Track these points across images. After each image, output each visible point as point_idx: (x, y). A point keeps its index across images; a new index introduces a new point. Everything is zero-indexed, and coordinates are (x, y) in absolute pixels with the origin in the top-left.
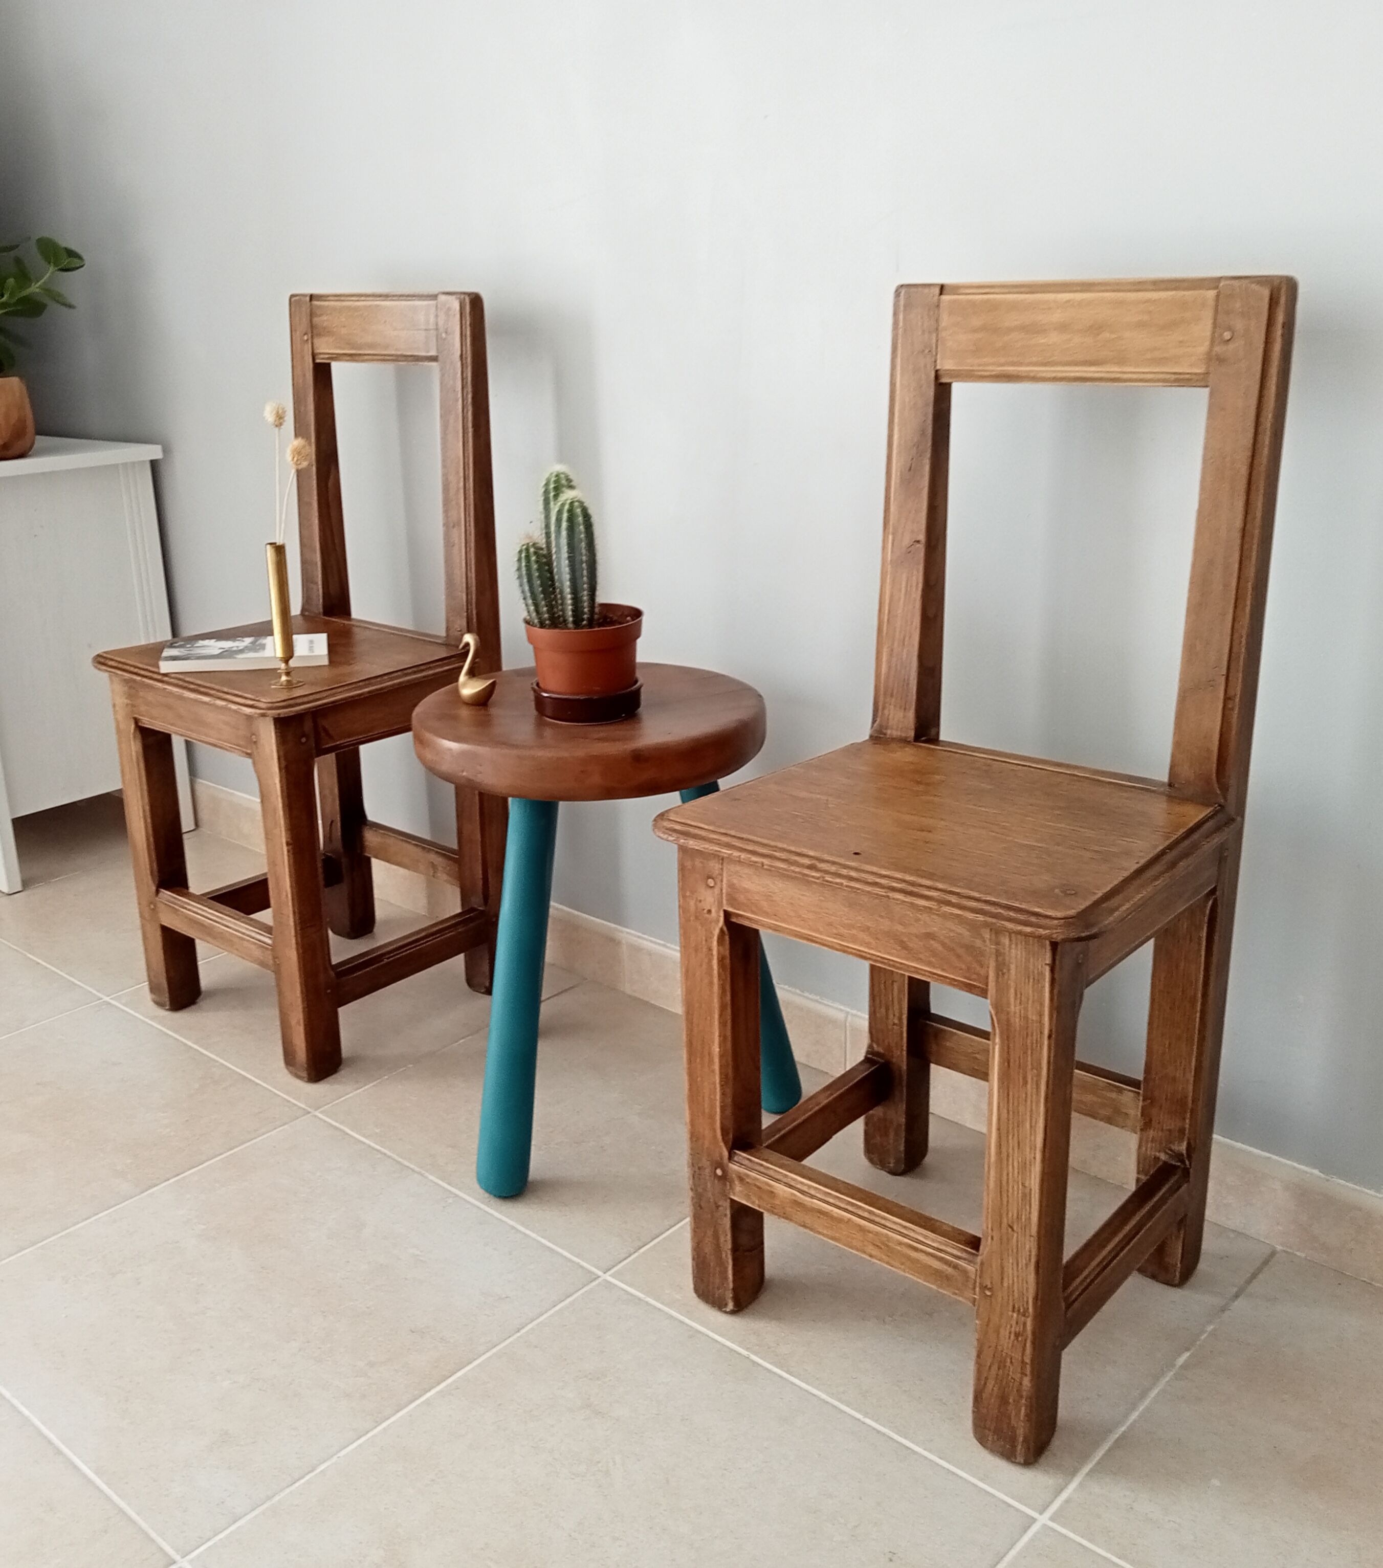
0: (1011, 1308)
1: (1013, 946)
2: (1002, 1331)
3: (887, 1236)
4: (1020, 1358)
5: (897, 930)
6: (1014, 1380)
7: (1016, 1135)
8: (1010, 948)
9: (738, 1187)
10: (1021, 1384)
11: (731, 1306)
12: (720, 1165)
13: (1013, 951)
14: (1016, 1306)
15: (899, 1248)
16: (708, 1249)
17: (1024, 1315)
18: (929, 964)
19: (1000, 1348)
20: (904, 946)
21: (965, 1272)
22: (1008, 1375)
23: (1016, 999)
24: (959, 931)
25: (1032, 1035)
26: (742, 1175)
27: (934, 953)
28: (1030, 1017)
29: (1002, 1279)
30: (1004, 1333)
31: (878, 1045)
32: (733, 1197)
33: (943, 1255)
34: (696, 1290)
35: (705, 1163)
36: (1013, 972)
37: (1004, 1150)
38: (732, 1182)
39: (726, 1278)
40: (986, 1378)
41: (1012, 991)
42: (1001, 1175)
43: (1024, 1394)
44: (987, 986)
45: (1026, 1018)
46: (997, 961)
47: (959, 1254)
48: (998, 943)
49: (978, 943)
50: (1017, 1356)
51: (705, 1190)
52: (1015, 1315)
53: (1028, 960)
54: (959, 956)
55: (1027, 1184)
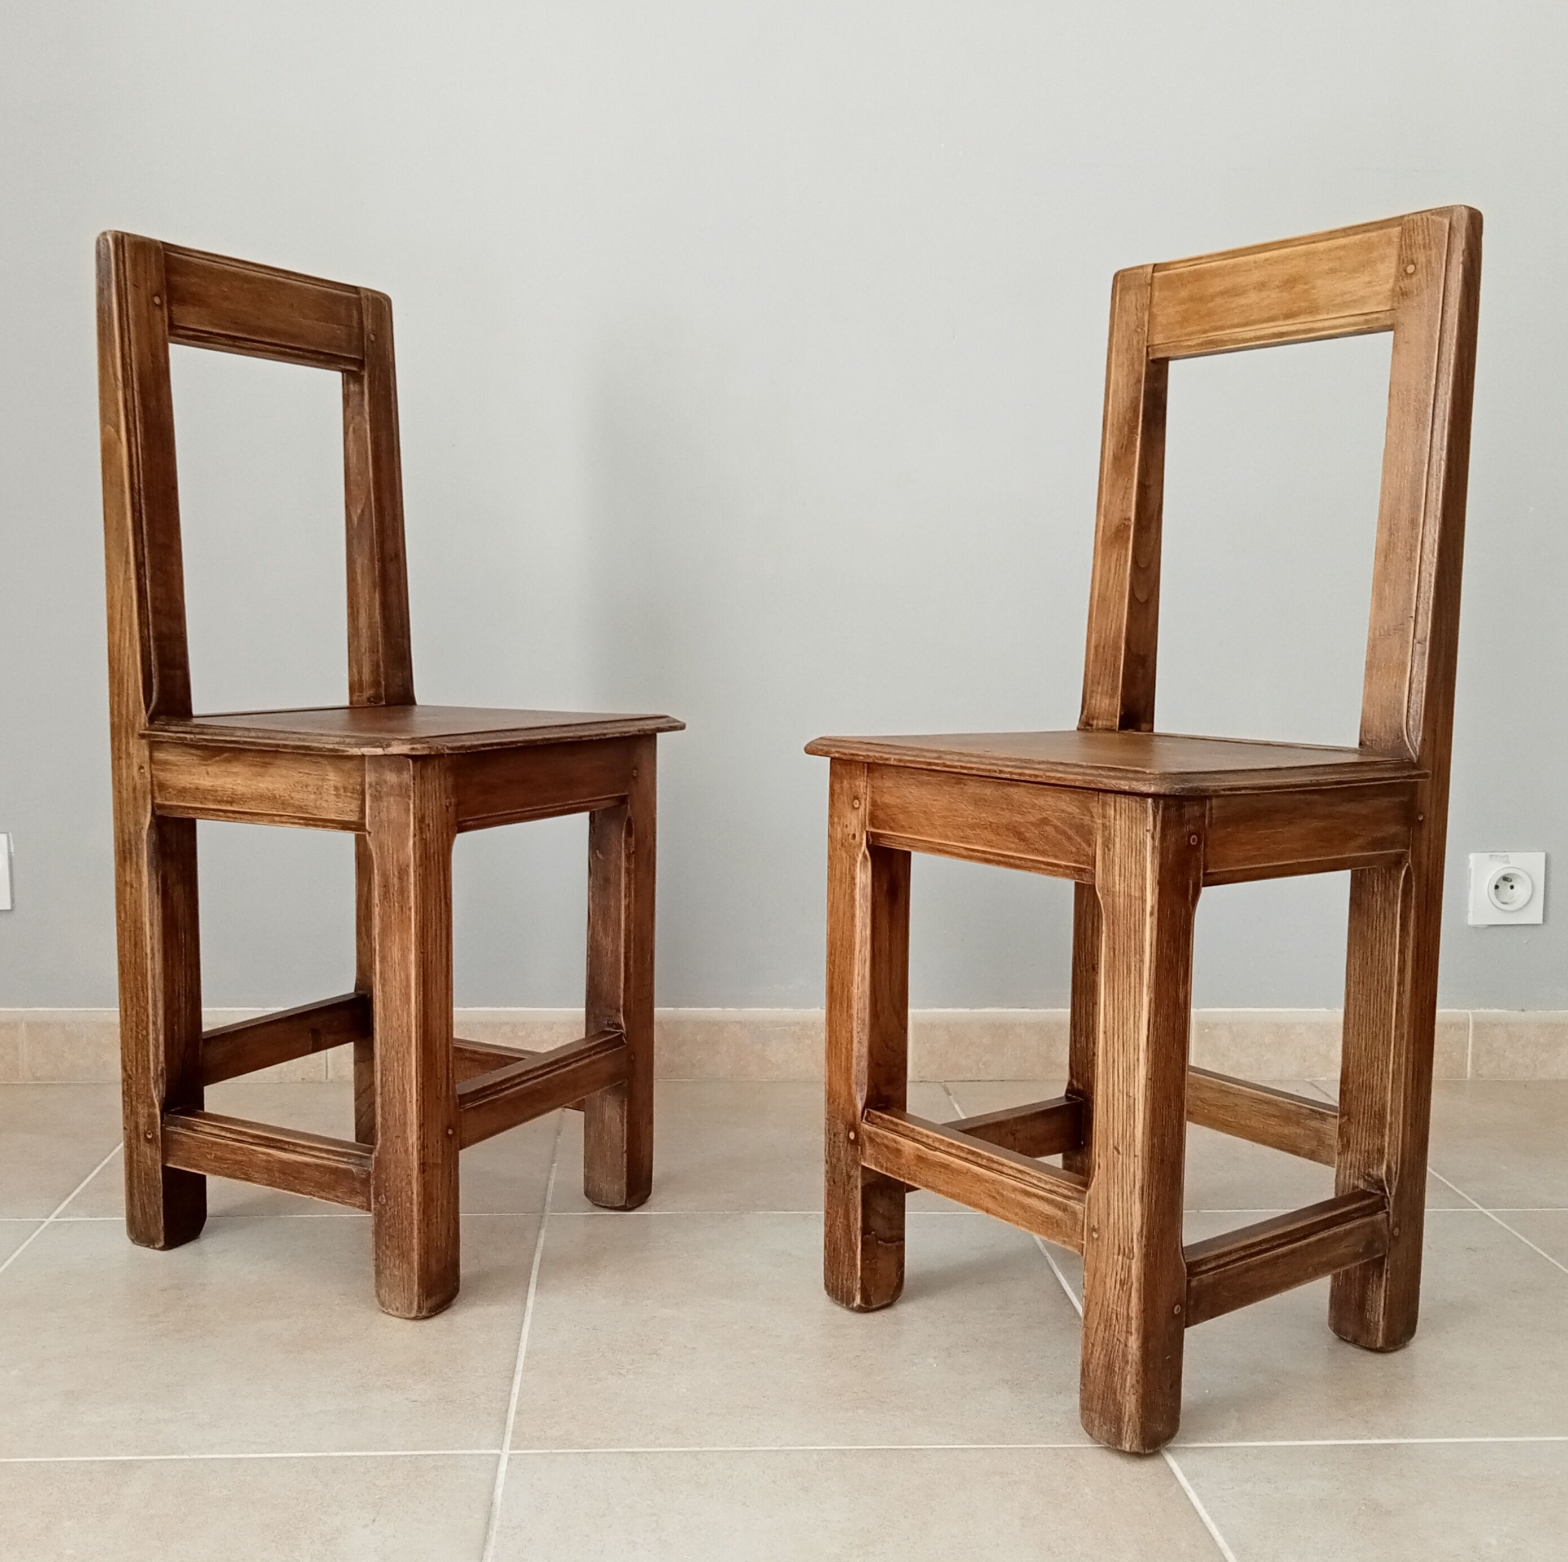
0: (1116, 1250)
1: (1118, 816)
2: (1108, 1280)
3: (1002, 1183)
4: (1125, 1314)
5: (1016, 821)
6: (1120, 1341)
7: (1121, 1037)
8: (1115, 819)
9: (869, 1151)
10: (1126, 1345)
11: (858, 1301)
12: (853, 1127)
13: (1118, 822)
14: (1122, 1247)
15: (1013, 1196)
16: (839, 1233)
17: (1128, 1258)
18: (1044, 853)
19: (1105, 1303)
21: (1074, 1214)
22: (1114, 1335)
23: (1120, 876)
24: (1069, 810)
25: (1135, 916)
26: (872, 1135)
27: (1047, 839)
28: (1133, 894)
29: (1109, 1215)
30: (1110, 1282)
31: (1078, 1081)
32: (863, 1164)
33: (1053, 1197)
34: (826, 1286)
35: (841, 1126)
36: (1118, 845)
37: (1110, 1055)
38: (863, 1145)
39: (855, 1265)
40: (1093, 1345)
41: (1117, 868)
42: (1108, 1087)
43: (1130, 1358)
44: (1095, 867)
45: (1130, 896)
46: (1104, 836)
47: (1070, 1194)
48: (1105, 816)
49: (1087, 819)
50: (1123, 1311)
51: (839, 1159)
52: (1120, 1258)
53: (1131, 829)
54: (1069, 838)
55: (1131, 1094)
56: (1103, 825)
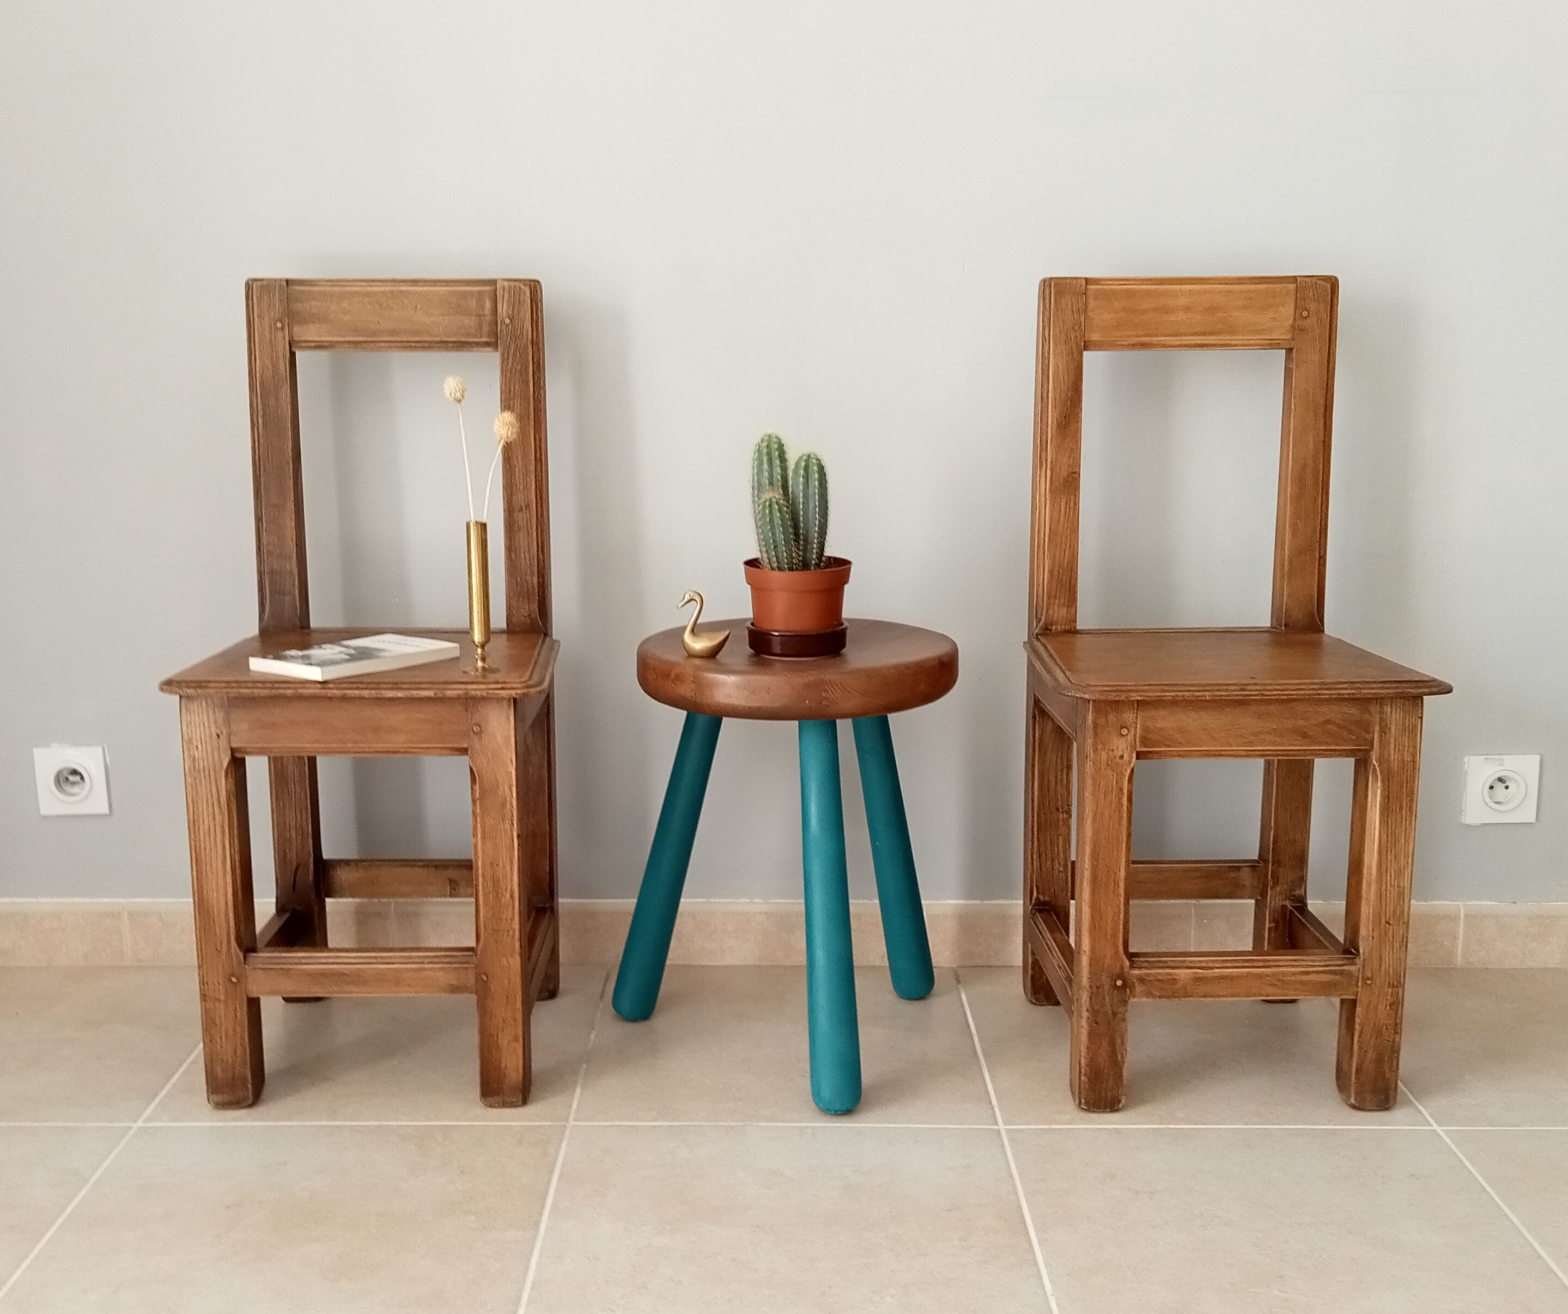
1: (1394, 710)
5: (1301, 725)
7: (1393, 851)
8: (1391, 714)
9: (1141, 988)
11: (1121, 1103)
12: (1120, 976)
13: (1394, 716)
15: (1292, 978)
18: (1327, 743)
20: (1304, 735)
21: (1349, 974)
23: (1393, 750)
24: (1352, 711)
27: (1332, 734)
28: (1406, 759)
32: (1134, 999)
33: (1327, 969)
35: (1106, 980)
36: (1393, 730)
37: (1384, 866)
38: (1135, 986)
39: (1120, 1078)
41: (1392, 745)
44: (1372, 747)
45: (1403, 761)
46: (1381, 726)
47: (1342, 962)
48: (1381, 713)
49: (1366, 717)
51: (1103, 1004)
53: (1404, 718)
54: (1350, 731)
55: (1401, 885)
56: (1381, 718)
